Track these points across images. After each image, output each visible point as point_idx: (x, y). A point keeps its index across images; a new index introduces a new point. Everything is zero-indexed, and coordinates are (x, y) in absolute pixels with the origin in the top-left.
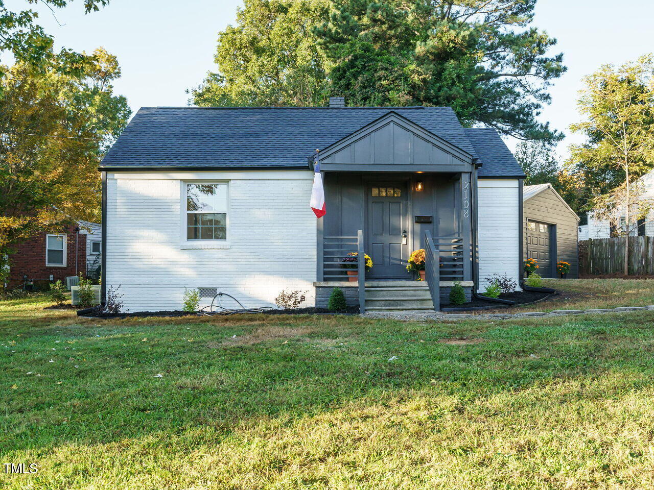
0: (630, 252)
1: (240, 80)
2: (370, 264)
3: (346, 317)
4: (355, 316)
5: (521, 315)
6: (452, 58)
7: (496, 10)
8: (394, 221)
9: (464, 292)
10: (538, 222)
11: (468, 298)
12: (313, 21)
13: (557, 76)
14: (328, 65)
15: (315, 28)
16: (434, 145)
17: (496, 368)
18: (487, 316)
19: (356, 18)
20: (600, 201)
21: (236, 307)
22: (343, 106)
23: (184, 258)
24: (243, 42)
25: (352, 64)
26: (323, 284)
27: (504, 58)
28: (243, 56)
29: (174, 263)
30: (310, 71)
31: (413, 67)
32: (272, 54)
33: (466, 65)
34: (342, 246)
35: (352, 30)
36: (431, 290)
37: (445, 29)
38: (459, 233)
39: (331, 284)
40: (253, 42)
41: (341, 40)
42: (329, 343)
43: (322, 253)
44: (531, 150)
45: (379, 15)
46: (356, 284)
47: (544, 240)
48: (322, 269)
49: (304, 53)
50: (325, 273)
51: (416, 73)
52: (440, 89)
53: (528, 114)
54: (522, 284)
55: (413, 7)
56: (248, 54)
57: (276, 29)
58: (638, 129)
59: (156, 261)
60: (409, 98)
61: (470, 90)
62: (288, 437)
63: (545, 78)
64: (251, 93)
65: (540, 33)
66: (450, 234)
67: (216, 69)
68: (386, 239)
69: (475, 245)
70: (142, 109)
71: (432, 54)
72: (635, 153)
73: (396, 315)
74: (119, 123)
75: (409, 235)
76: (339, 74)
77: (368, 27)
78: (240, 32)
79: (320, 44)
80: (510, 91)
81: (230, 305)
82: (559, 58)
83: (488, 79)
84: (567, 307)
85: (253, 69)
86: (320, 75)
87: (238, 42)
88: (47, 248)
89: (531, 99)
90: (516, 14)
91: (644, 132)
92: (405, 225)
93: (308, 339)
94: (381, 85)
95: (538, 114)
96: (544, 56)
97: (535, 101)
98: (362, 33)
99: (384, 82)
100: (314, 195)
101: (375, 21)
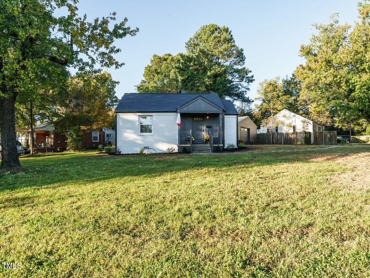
0: (273, 137)
1: (152, 83)
2: (193, 140)
3: (187, 154)
4: (189, 154)
5: (235, 153)
6: (219, 77)
7: (233, 61)
8: (200, 127)
9: (220, 147)
10: (244, 128)
11: (222, 149)
12: (175, 64)
13: (252, 82)
14: (180, 78)
15: (176, 66)
16: (212, 105)
17: (225, 163)
18: (226, 154)
19: (189, 63)
20: (264, 121)
21: (155, 152)
22: (185, 93)
23: (139, 138)
24: (153, 70)
25: (188, 78)
26: (180, 145)
27: (236, 76)
28: (153, 75)
29: (136, 139)
30: (174, 80)
31: (206, 79)
32: (162, 74)
33: (223, 79)
34: (185, 134)
35: (188, 67)
36: (211, 147)
37: (217, 68)
38: (219, 131)
39: (182, 145)
40: (156, 70)
41: (184, 70)
42: (183, 160)
43: (180, 137)
44: (244, 105)
45: (196, 63)
46: (189, 145)
47: (246, 133)
48: (180, 141)
49: (172, 74)
50: (181, 142)
51: (208, 82)
52: (215, 86)
53: (243, 94)
54: (237, 146)
55: (207, 60)
56: (154, 74)
57: (163, 66)
58: (275, 99)
59: (131, 139)
60: (205, 89)
61: (224, 87)
62: (176, 175)
63: (248, 83)
64: (155, 87)
65: (246, 68)
66: (216, 131)
67: (144, 79)
68: (198, 132)
69: (223, 134)
70: (125, 94)
71: (213, 75)
72: (274, 107)
73: (201, 154)
74: (111, 96)
75: (205, 131)
76: (183, 81)
77: (192, 66)
78: (152, 67)
79: (177, 71)
80: (237, 87)
81: (153, 152)
82: (252, 77)
83: (230, 83)
84: (250, 151)
85: (156, 79)
86: (177, 81)
87: (151, 70)
88: (93, 136)
89: (244, 89)
90: (239, 62)
91: (277, 100)
92: (203, 128)
93: (177, 159)
94: (197, 85)
95: (246, 94)
96: (248, 76)
97: (245, 90)
98: (191, 68)
99: (198, 84)
100: (178, 119)
101: (195, 64)
